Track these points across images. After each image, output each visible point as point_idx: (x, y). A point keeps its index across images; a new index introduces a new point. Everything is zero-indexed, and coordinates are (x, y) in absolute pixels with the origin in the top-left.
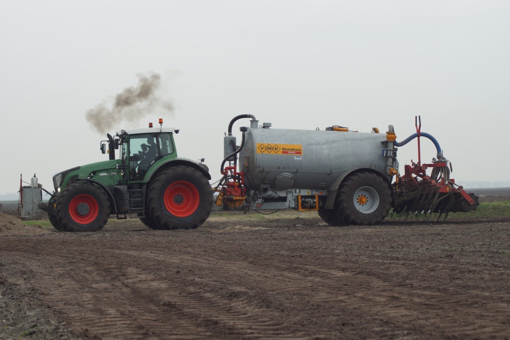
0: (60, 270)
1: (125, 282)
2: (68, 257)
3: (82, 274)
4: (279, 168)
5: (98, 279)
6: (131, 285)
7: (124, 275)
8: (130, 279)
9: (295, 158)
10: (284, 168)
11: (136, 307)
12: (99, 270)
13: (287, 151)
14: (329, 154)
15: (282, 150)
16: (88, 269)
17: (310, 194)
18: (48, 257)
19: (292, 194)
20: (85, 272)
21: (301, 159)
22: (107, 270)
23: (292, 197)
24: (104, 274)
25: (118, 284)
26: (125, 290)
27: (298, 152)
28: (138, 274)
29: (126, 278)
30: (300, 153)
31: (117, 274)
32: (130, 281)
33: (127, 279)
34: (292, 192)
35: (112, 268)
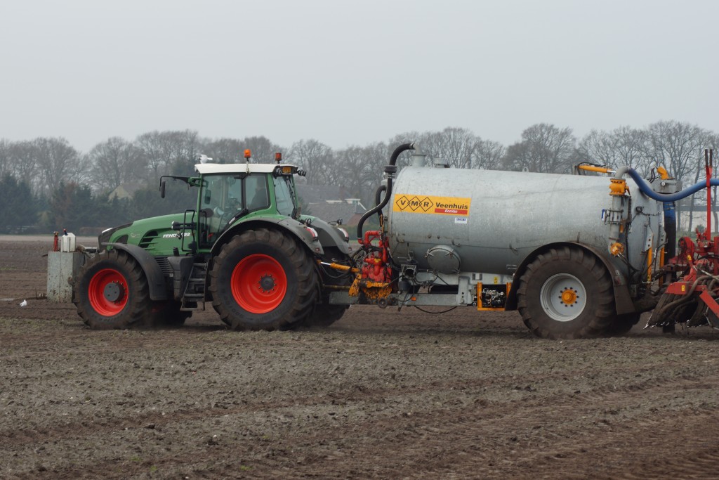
4: (430, 238)
9: (456, 221)
10: (439, 238)
13: (444, 208)
14: (514, 216)
15: (435, 206)
17: (499, 282)
19: (466, 282)
21: (465, 222)
23: (468, 287)
27: (462, 211)
30: (465, 212)
34: (468, 279)
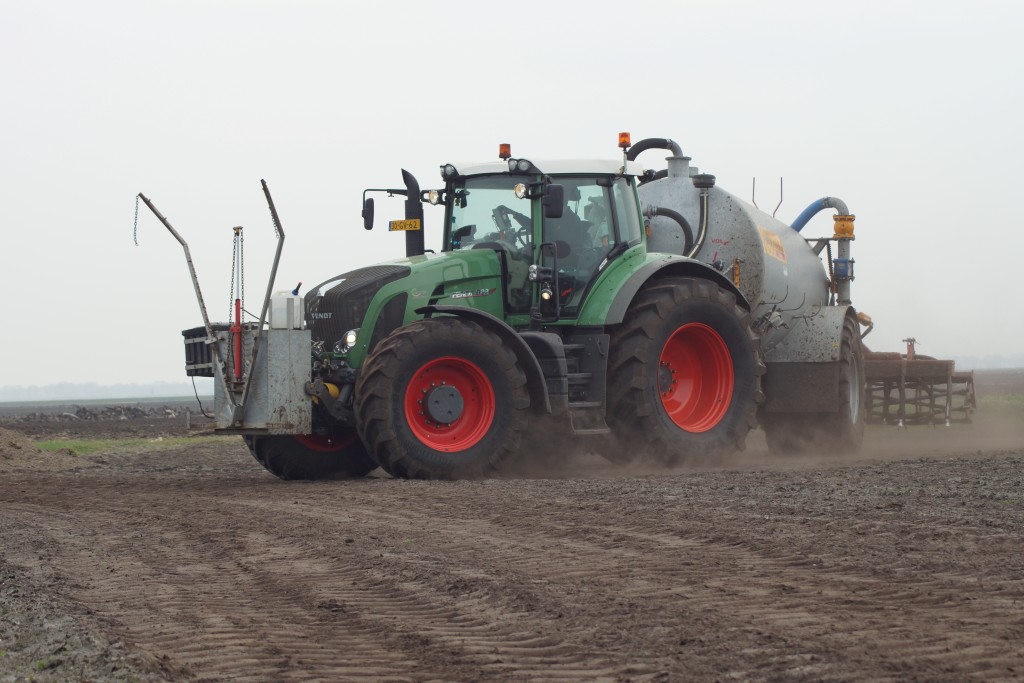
0: (111, 540)
1: (244, 561)
2: (127, 513)
3: (157, 547)
5: (189, 555)
6: (254, 568)
7: (241, 548)
8: (253, 555)
11: (266, 611)
12: (190, 538)
16: (168, 536)
18: (87, 514)
20: (163, 542)
22: (207, 539)
24: (201, 546)
25: (229, 565)
26: (242, 577)
28: (268, 546)
29: (244, 553)
31: (226, 545)
32: (252, 559)
33: (247, 556)
35: (217, 535)
